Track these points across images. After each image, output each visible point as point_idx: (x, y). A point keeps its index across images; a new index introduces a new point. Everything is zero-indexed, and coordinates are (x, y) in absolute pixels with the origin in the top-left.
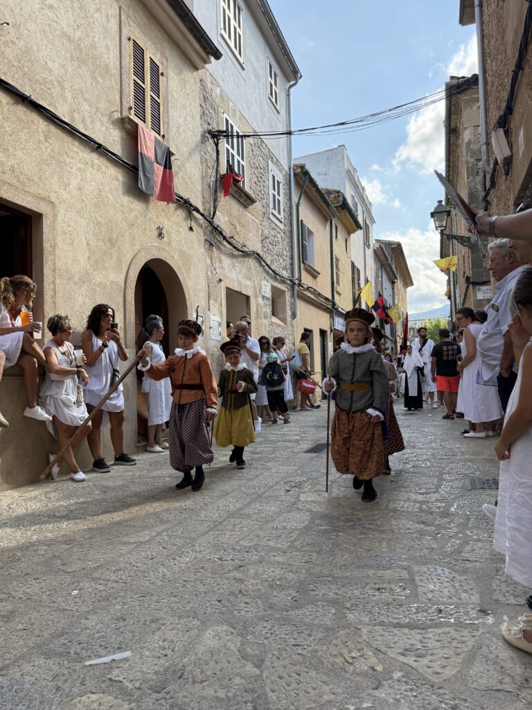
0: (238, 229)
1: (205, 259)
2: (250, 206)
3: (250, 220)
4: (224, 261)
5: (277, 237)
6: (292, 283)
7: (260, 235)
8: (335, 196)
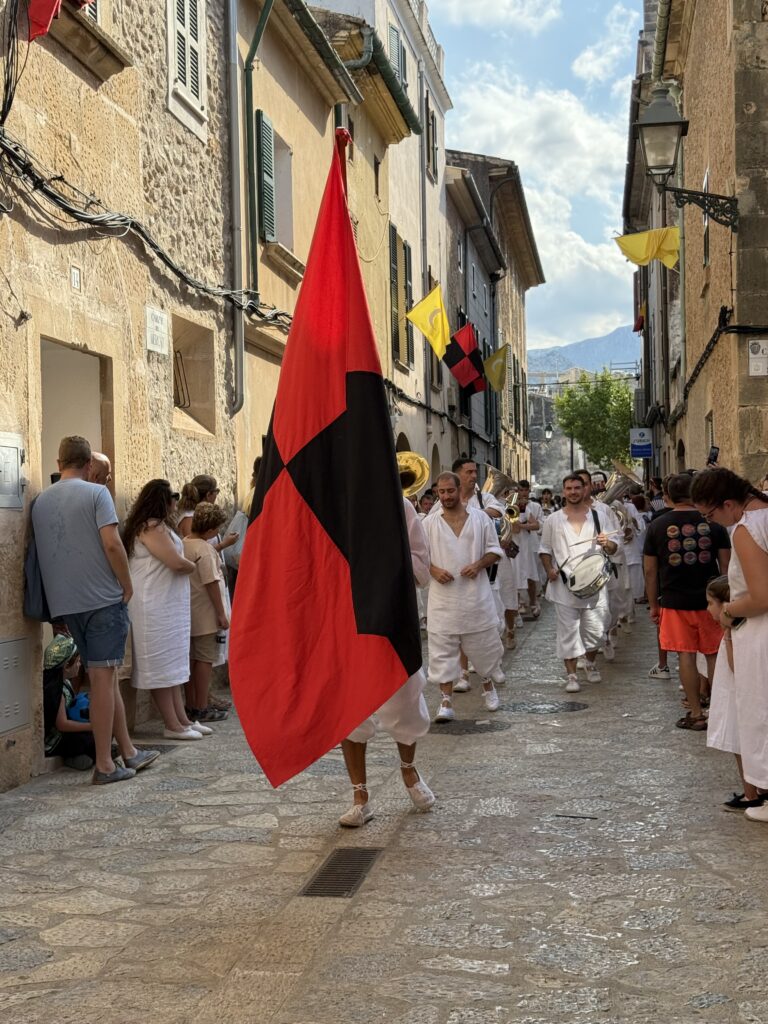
0: (78, 149)
2: (112, 77)
3: (113, 118)
4: (35, 254)
5: (188, 167)
6: (230, 304)
7: (141, 162)
8: (350, 36)
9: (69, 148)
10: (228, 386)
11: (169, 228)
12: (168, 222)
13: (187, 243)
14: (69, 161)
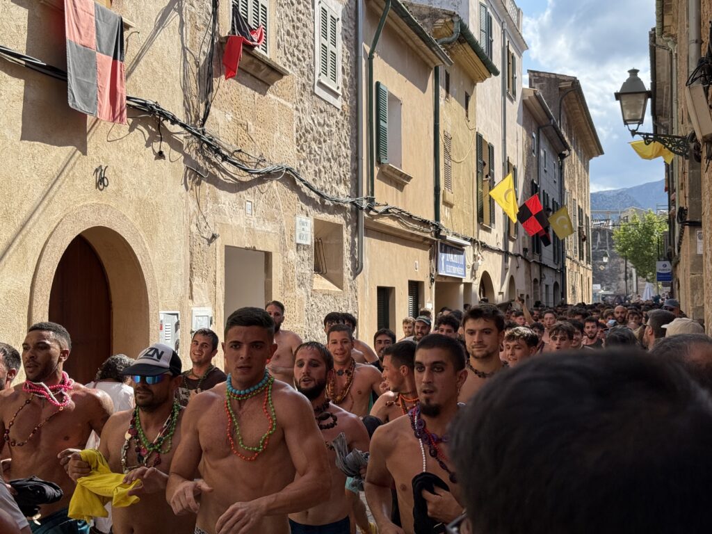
0: (253, 130)
1: (187, 203)
2: (276, 82)
3: (276, 107)
4: (223, 197)
5: (328, 125)
6: (355, 207)
7: (295, 129)
8: (445, 22)
9: (247, 130)
10: (353, 258)
11: (314, 165)
12: (313, 162)
13: (325, 173)
14: (246, 138)
